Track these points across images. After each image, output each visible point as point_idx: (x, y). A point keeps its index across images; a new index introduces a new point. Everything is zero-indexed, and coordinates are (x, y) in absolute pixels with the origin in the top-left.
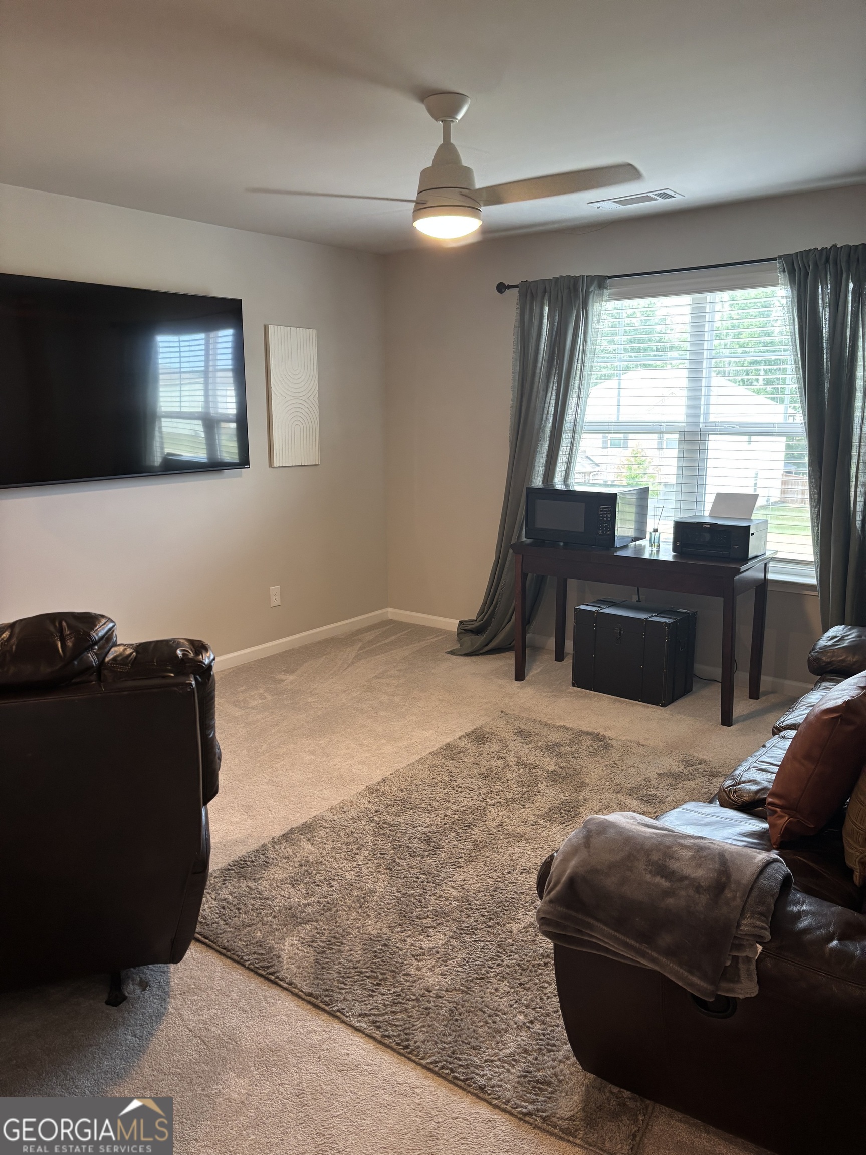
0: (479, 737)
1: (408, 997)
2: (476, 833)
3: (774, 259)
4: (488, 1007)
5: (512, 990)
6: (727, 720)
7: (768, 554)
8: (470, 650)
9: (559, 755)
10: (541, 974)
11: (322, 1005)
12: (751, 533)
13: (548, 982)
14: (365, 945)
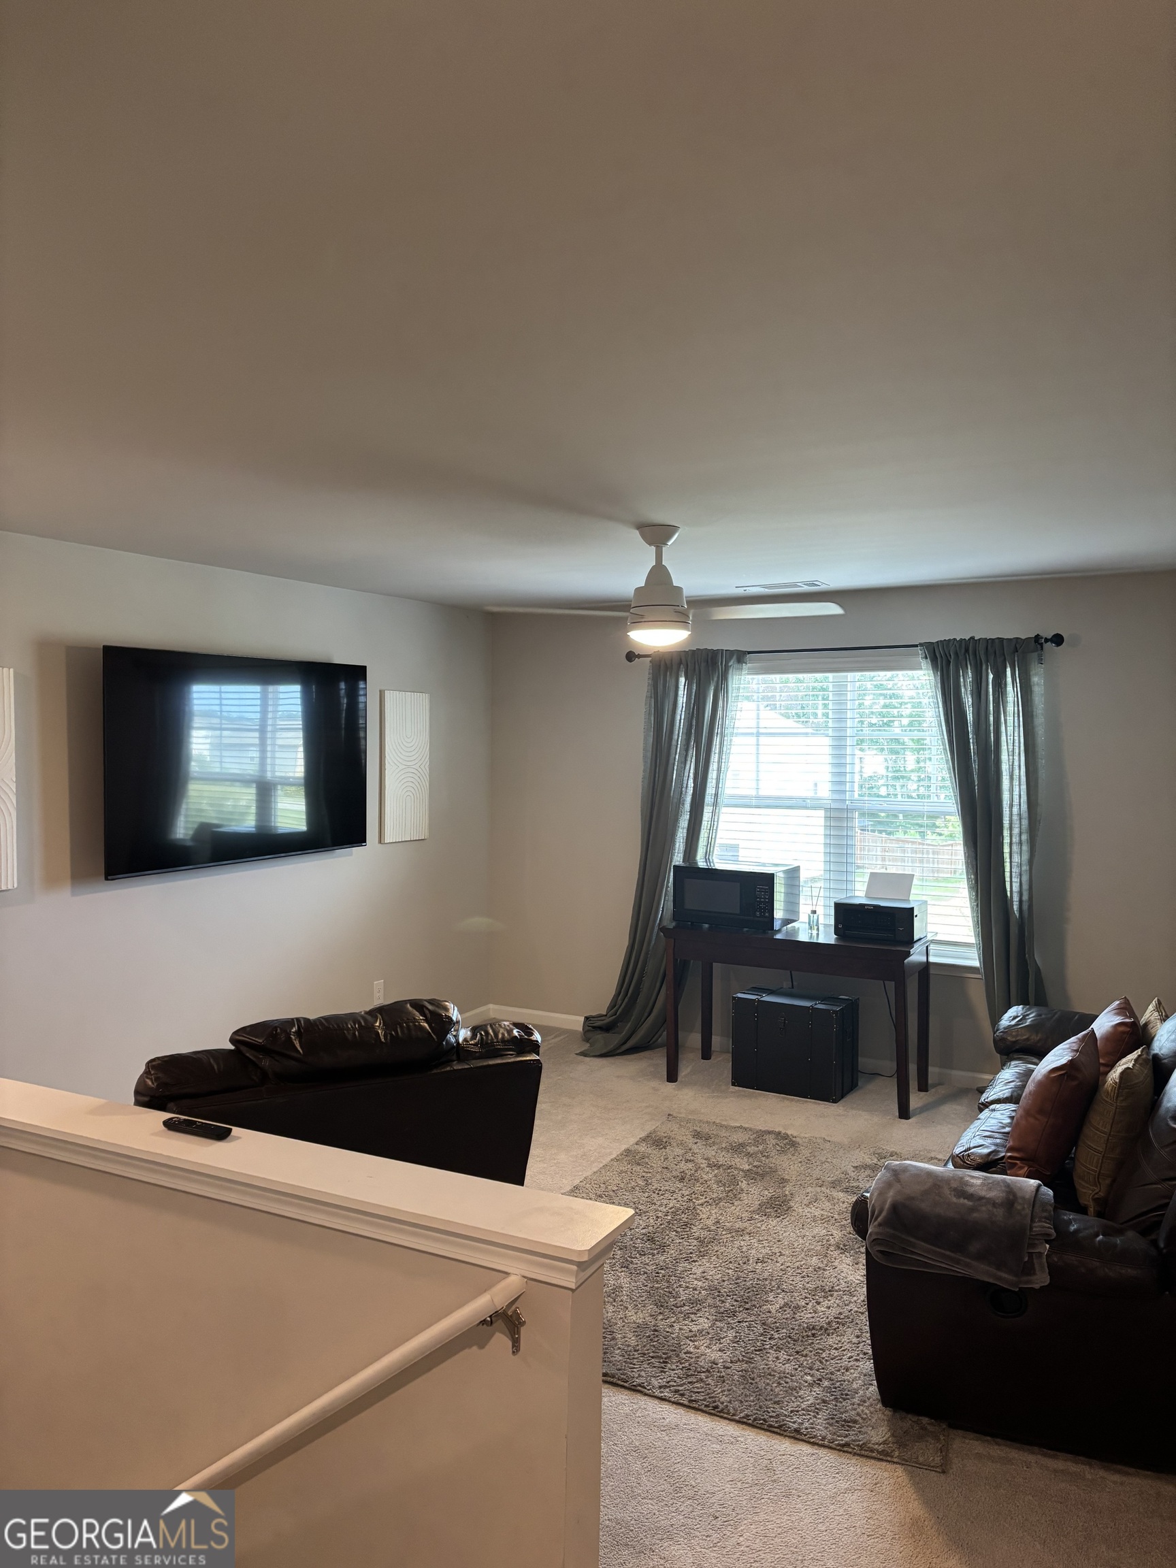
0: (657, 1141)
1: (699, 1369)
2: (696, 1231)
3: (916, 646)
4: (775, 1372)
5: (792, 1358)
6: (904, 1113)
7: (930, 937)
8: (604, 1051)
9: (749, 1155)
10: (812, 1343)
11: (620, 1382)
12: (915, 914)
13: (821, 1349)
14: (635, 1332)
